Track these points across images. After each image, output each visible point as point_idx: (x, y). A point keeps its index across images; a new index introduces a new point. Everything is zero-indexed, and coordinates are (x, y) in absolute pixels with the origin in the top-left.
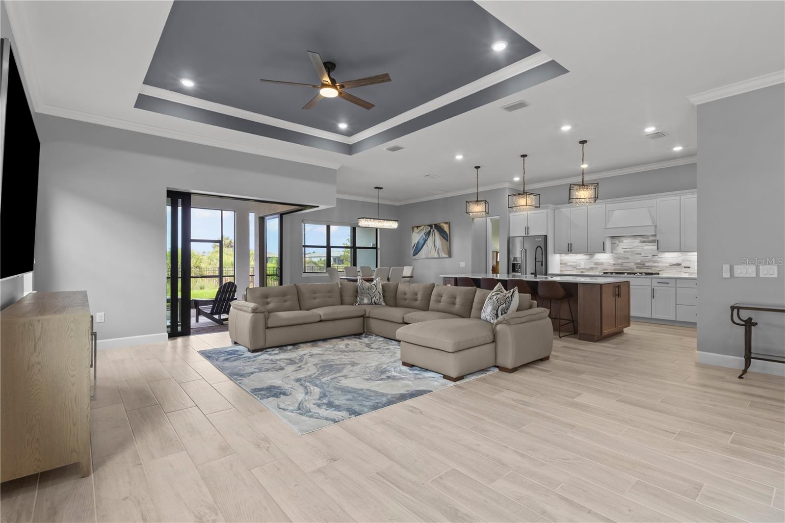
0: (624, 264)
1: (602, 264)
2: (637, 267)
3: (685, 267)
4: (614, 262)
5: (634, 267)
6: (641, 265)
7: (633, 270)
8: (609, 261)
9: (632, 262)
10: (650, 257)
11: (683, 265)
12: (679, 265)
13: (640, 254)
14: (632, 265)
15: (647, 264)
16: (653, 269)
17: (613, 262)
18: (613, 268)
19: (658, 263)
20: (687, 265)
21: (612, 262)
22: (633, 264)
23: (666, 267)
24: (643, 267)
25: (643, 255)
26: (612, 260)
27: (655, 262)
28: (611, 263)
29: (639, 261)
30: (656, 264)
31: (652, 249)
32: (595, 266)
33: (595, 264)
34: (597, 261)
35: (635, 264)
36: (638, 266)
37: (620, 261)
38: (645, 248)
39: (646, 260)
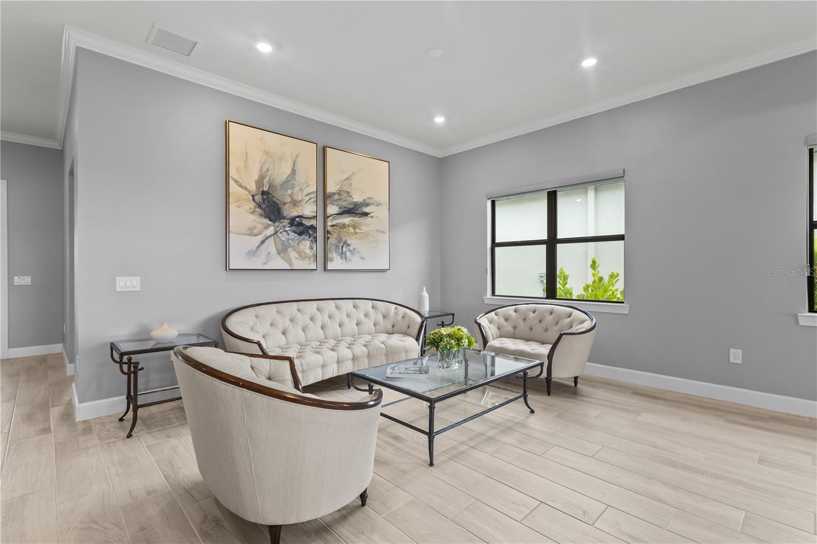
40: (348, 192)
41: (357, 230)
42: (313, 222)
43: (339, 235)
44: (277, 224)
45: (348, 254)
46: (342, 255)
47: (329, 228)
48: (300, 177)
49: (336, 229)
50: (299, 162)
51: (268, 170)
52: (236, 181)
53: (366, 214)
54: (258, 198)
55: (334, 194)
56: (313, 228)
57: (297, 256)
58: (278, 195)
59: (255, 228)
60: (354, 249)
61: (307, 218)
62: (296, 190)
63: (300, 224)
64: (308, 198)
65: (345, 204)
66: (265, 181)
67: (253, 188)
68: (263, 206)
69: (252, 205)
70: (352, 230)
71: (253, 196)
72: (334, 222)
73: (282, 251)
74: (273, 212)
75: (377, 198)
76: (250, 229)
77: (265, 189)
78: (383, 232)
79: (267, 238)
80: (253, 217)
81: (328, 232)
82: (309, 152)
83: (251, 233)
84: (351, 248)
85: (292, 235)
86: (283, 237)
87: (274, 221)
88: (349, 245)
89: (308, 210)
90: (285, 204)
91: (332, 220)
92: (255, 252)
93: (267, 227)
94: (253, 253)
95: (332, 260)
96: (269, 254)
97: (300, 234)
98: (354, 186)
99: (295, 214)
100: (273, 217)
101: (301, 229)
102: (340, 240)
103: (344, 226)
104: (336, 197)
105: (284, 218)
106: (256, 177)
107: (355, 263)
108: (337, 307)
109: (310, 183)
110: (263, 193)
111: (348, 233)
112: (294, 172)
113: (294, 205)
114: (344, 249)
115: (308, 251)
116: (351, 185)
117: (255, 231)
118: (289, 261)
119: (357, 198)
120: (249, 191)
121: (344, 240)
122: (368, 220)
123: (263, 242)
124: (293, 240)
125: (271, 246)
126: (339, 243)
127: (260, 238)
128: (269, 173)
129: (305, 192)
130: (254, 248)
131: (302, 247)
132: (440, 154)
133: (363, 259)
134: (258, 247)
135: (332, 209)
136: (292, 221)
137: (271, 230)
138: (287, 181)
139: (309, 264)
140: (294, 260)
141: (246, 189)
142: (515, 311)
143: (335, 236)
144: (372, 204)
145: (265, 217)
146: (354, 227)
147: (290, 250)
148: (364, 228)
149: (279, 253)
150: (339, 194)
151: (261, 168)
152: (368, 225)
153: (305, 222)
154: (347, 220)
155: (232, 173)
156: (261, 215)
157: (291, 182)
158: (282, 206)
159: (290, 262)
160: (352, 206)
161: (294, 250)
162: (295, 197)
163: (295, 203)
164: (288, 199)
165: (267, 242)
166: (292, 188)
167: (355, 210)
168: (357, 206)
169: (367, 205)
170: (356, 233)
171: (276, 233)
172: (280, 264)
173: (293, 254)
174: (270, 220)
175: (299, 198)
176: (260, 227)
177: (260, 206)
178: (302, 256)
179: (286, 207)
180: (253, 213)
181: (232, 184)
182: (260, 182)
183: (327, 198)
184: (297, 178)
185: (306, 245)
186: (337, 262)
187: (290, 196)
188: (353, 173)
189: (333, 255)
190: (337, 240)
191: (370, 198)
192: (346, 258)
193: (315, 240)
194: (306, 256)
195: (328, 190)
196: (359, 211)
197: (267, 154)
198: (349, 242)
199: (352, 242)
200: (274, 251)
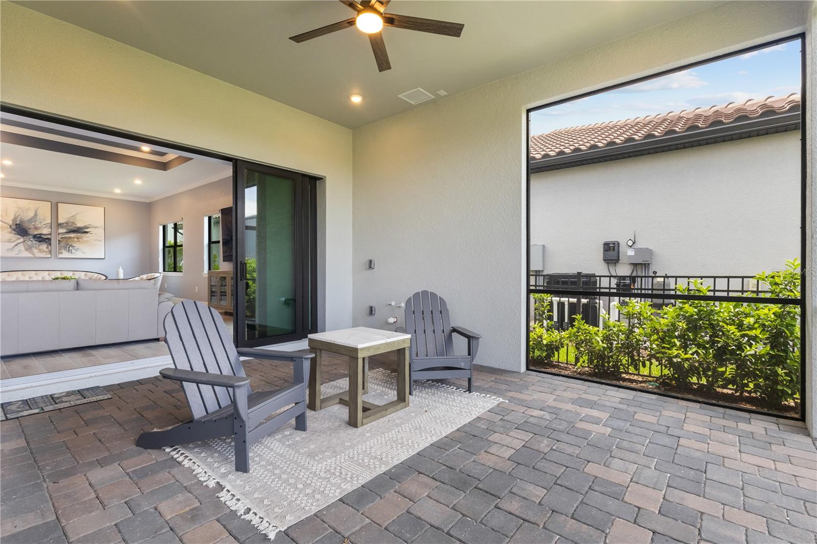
40: (73, 223)
41: (80, 240)
42: (49, 237)
43: (67, 242)
44: (25, 237)
45: (73, 251)
46: (69, 251)
47: (60, 239)
48: (40, 217)
49: (65, 240)
50: (39, 210)
51: (19, 215)
53: (87, 232)
54: (14, 227)
55: (63, 224)
56: (50, 239)
57: (38, 251)
58: (26, 225)
59: (11, 239)
60: (78, 249)
61: (45, 235)
62: (37, 223)
63: (41, 237)
64: (45, 226)
65: (71, 228)
66: (17, 220)
67: (11, 223)
68: (17, 230)
69: (10, 230)
70: (76, 240)
71: (10, 226)
72: (63, 236)
73: (29, 249)
74: (22, 233)
75: (95, 224)
76: (8, 240)
77: (18, 223)
78: (100, 241)
79: (19, 243)
80: (10, 235)
81: (59, 241)
82: (45, 207)
83: (10, 241)
84: (75, 248)
85: (35, 242)
86: (29, 243)
87: (23, 236)
88: (74, 247)
89: (45, 231)
90: (30, 229)
91: (62, 235)
92: (11, 249)
93: (19, 239)
95: (61, 253)
96: (20, 250)
97: (40, 242)
98: (77, 220)
99: (36, 233)
100: (23, 235)
101: (41, 239)
103: (70, 238)
104: (65, 225)
105: (29, 235)
106: (12, 217)
107: (79, 255)
109: (47, 219)
110: (16, 225)
111: (73, 241)
112: (36, 215)
113: (36, 229)
114: (71, 248)
115: (45, 249)
116: (75, 219)
117: (12, 241)
118: (33, 253)
119: (79, 225)
120: (8, 224)
121: (70, 244)
122: (88, 235)
123: (16, 245)
124: (35, 244)
125: (21, 247)
126: (67, 245)
127: (15, 243)
128: (20, 216)
129: (44, 223)
130: (11, 248)
131: (41, 247)
132: (146, 201)
133: (84, 253)
134: (14, 247)
135: (62, 230)
136: (35, 236)
137: (21, 240)
138: (31, 219)
139: (46, 255)
140: (36, 253)
141: (6, 223)
143: (64, 242)
144: (91, 227)
145: (18, 235)
146: (78, 238)
147: (33, 249)
148: (85, 239)
149: (26, 250)
151: (15, 215)
152: (89, 237)
153: (42, 236)
154: (72, 235)
156: (15, 234)
157: (34, 220)
158: (28, 230)
160: (75, 229)
161: (36, 248)
162: (37, 226)
163: (36, 228)
164: (32, 227)
165: (19, 245)
167: (79, 231)
168: (79, 228)
169: (88, 228)
170: (79, 241)
171: (24, 241)
172: (26, 254)
173: (35, 251)
174: (21, 236)
175: (39, 226)
176: (14, 239)
177: (14, 230)
178: (41, 251)
179: (31, 230)
180: (11, 233)
182: (15, 220)
183: (60, 225)
184: (38, 217)
185: (44, 246)
186: (65, 254)
187: (34, 225)
188: (77, 214)
189: (63, 251)
190: (66, 244)
191: (90, 225)
192: (71, 252)
193: (50, 244)
194: (44, 251)
195: (59, 222)
196: (81, 231)
197: (19, 208)
198: (74, 245)
199: (76, 245)
200: (24, 249)
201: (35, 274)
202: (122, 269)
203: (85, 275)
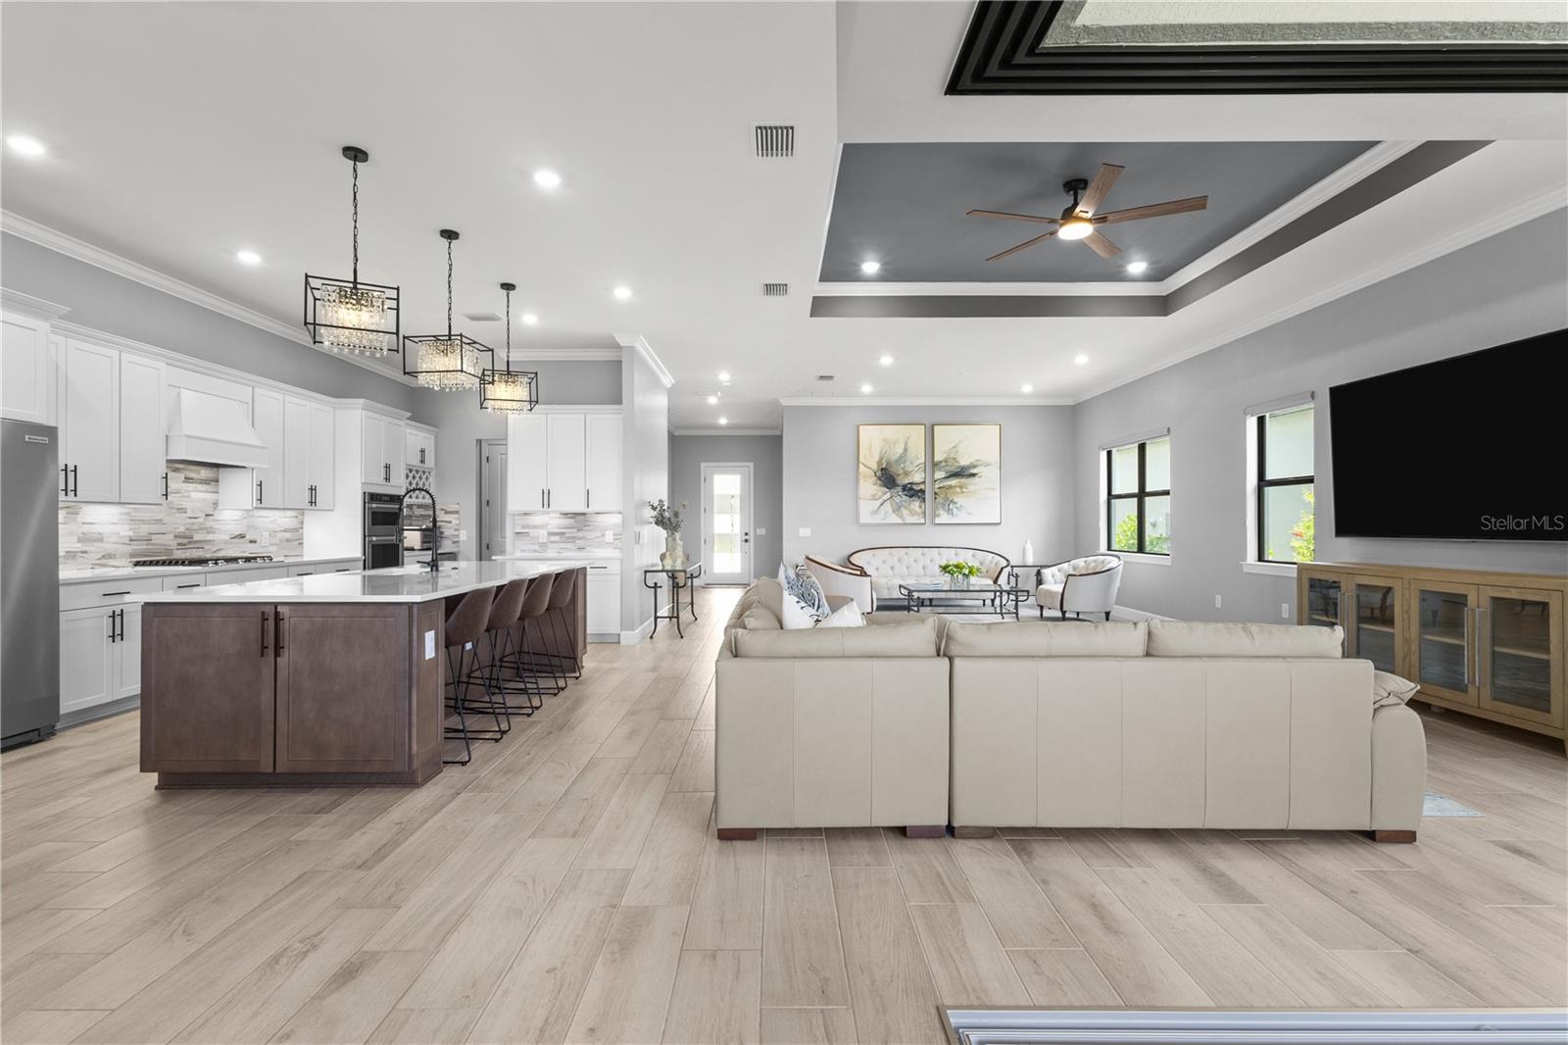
0: (153, 537)
1: (101, 540)
2: (179, 544)
3: (251, 542)
4: (131, 533)
5: (174, 544)
6: (186, 539)
7: (169, 551)
8: (115, 528)
9: (169, 533)
10: (201, 520)
11: (248, 537)
12: (242, 537)
13: (182, 510)
14: (169, 541)
15: (196, 537)
16: (206, 547)
17: (126, 534)
18: (129, 549)
19: (214, 533)
20: (252, 538)
21: (126, 531)
22: (172, 536)
23: (226, 542)
24: (190, 543)
25: (189, 514)
26: (127, 527)
27: (210, 530)
28: (122, 534)
29: (182, 529)
30: (210, 537)
31: (205, 499)
32: (79, 547)
33: (79, 541)
34: (86, 529)
35: (175, 537)
36: (180, 541)
37: (144, 529)
38: (194, 495)
39: (196, 527)
40: (954, 459)
41: (964, 490)
42: (922, 487)
43: (946, 495)
44: (892, 490)
45: (955, 510)
46: (949, 511)
47: (936, 491)
48: (911, 453)
49: (943, 491)
50: (909, 441)
51: (886, 452)
52: (863, 464)
53: (974, 475)
54: (879, 474)
55: (941, 462)
56: (923, 491)
57: (908, 512)
58: (893, 470)
59: (876, 494)
60: (961, 506)
61: (917, 484)
62: (908, 463)
63: (912, 489)
64: (917, 468)
65: (952, 469)
66: (883, 461)
67: (875, 467)
68: (882, 479)
69: (875, 479)
70: (958, 490)
71: (875, 472)
72: (941, 485)
73: (897, 510)
74: (889, 482)
75: (987, 459)
76: (873, 496)
77: (884, 466)
78: (993, 489)
79: (885, 501)
80: (875, 487)
81: (936, 493)
82: (917, 434)
83: (874, 498)
84: (958, 505)
85: (904, 497)
86: (897, 499)
87: (890, 489)
88: (955, 503)
89: (918, 477)
90: (898, 475)
91: (939, 483)
92: (877, 511)
93: (885, 493)
94: (875, 512)
95: (939, 515)
96: (887, 512)
97: (911, 497)
98: (960, 453)
99: (907, 482)
100: (890, 486)
101: (911, 493)
102: (946, 499)
103: (950, 487)
104: (943, 464)
105: (898, 486)
106: (877, 459)
107: (962, 518)
108: (939, 554)
109: (920, 456)
110: (882, 469)
111: (955, 493)
112: (906, 450)
114: (951, 507)
115: (918, 509)
116: (957, 452)
117: (877, 497)
118: (902, 517)
119: (964, 462)
120: (872, 470)
121: (951, 499)
122: (975, 480)
123: (882, 504)
124: (905, 501)
125: (888, 506)
126: (946, 501)
127: (881, 501)
128: (887, 455)
129: (916, 464)
130: (876, 508)
131: (912, 506)
132: (1070, 402)
133: (970, 514)
134: (879, 508)
135: (939, 475)
136: (904, 488)
137: (888, 495)
138: (900, 458)
139: (919, 519)
140: (906, 516)
141: (870, 468)
142: (1085, 562)
143: (941, 496)
144: (981, 465)
145: (884, 486)
146: (961, 487)
147: (903, 509)
148: (971, 488)
149: (894, 512)
150: (946, 461)
151: (881, 452)
152: (976, 485)
153: (915, 487)
154: (954, 482)
155: (862, 459)
156: (881, 485)
157: (903, 459)
158: (896, 477)
159: (903, 519)
160: (958, 470)
161: (906, 507)
162: (906, 469)
163: (907, 474)
164: (901, 471)
165: (885, 504)
166: (905, 462)
167: (962, 473)
168: (963, 468)
169: (975, 467)
170: (963, 492)
171: (892, 497)
172: (894, 519)
173: (905, 512)
174: (887, 488)
175: (910, 469)
176: (880, 494)
177: (880, 479)
178: (913, 513)
179: (900, 477)
180: (875, 484)
181: (862, 468)
182: (879, 462)
183: (935, 465)
184: (908, 454)
185: (916, 504)
186: (944, 518)
187: (903, 469)
188: (960, 442)
189: (941, 512)
190: (944, 499)
191: (977, 461)
192: (952, 514)
193: (924, 500)
194: (916, 513)
195: (936, 459)
196: (967, 473)
197: (885, 440)
198: (955, 500)
199: (959, 500)
200: (890, 510)
201: (906, 554)
202: (1032, 544)
203: (973, 556)
